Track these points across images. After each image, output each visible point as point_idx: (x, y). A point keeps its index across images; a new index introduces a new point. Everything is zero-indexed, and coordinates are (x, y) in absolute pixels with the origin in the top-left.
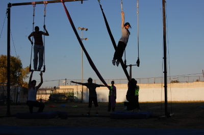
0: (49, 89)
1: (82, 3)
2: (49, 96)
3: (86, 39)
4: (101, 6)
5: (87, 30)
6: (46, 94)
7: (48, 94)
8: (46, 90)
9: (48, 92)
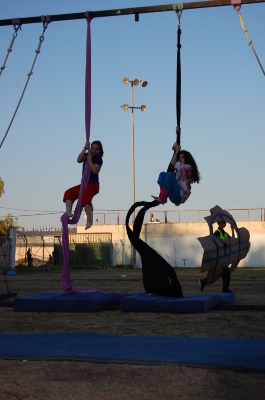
0: (49, 233)
1: (137, 19)
2: (51, 250)
3: (143, 107)
4: (179, 32)
5: (145, 84)
6: (44, 245)
7: (49, 245)
8: (42, 234)
9: (49, 239)
